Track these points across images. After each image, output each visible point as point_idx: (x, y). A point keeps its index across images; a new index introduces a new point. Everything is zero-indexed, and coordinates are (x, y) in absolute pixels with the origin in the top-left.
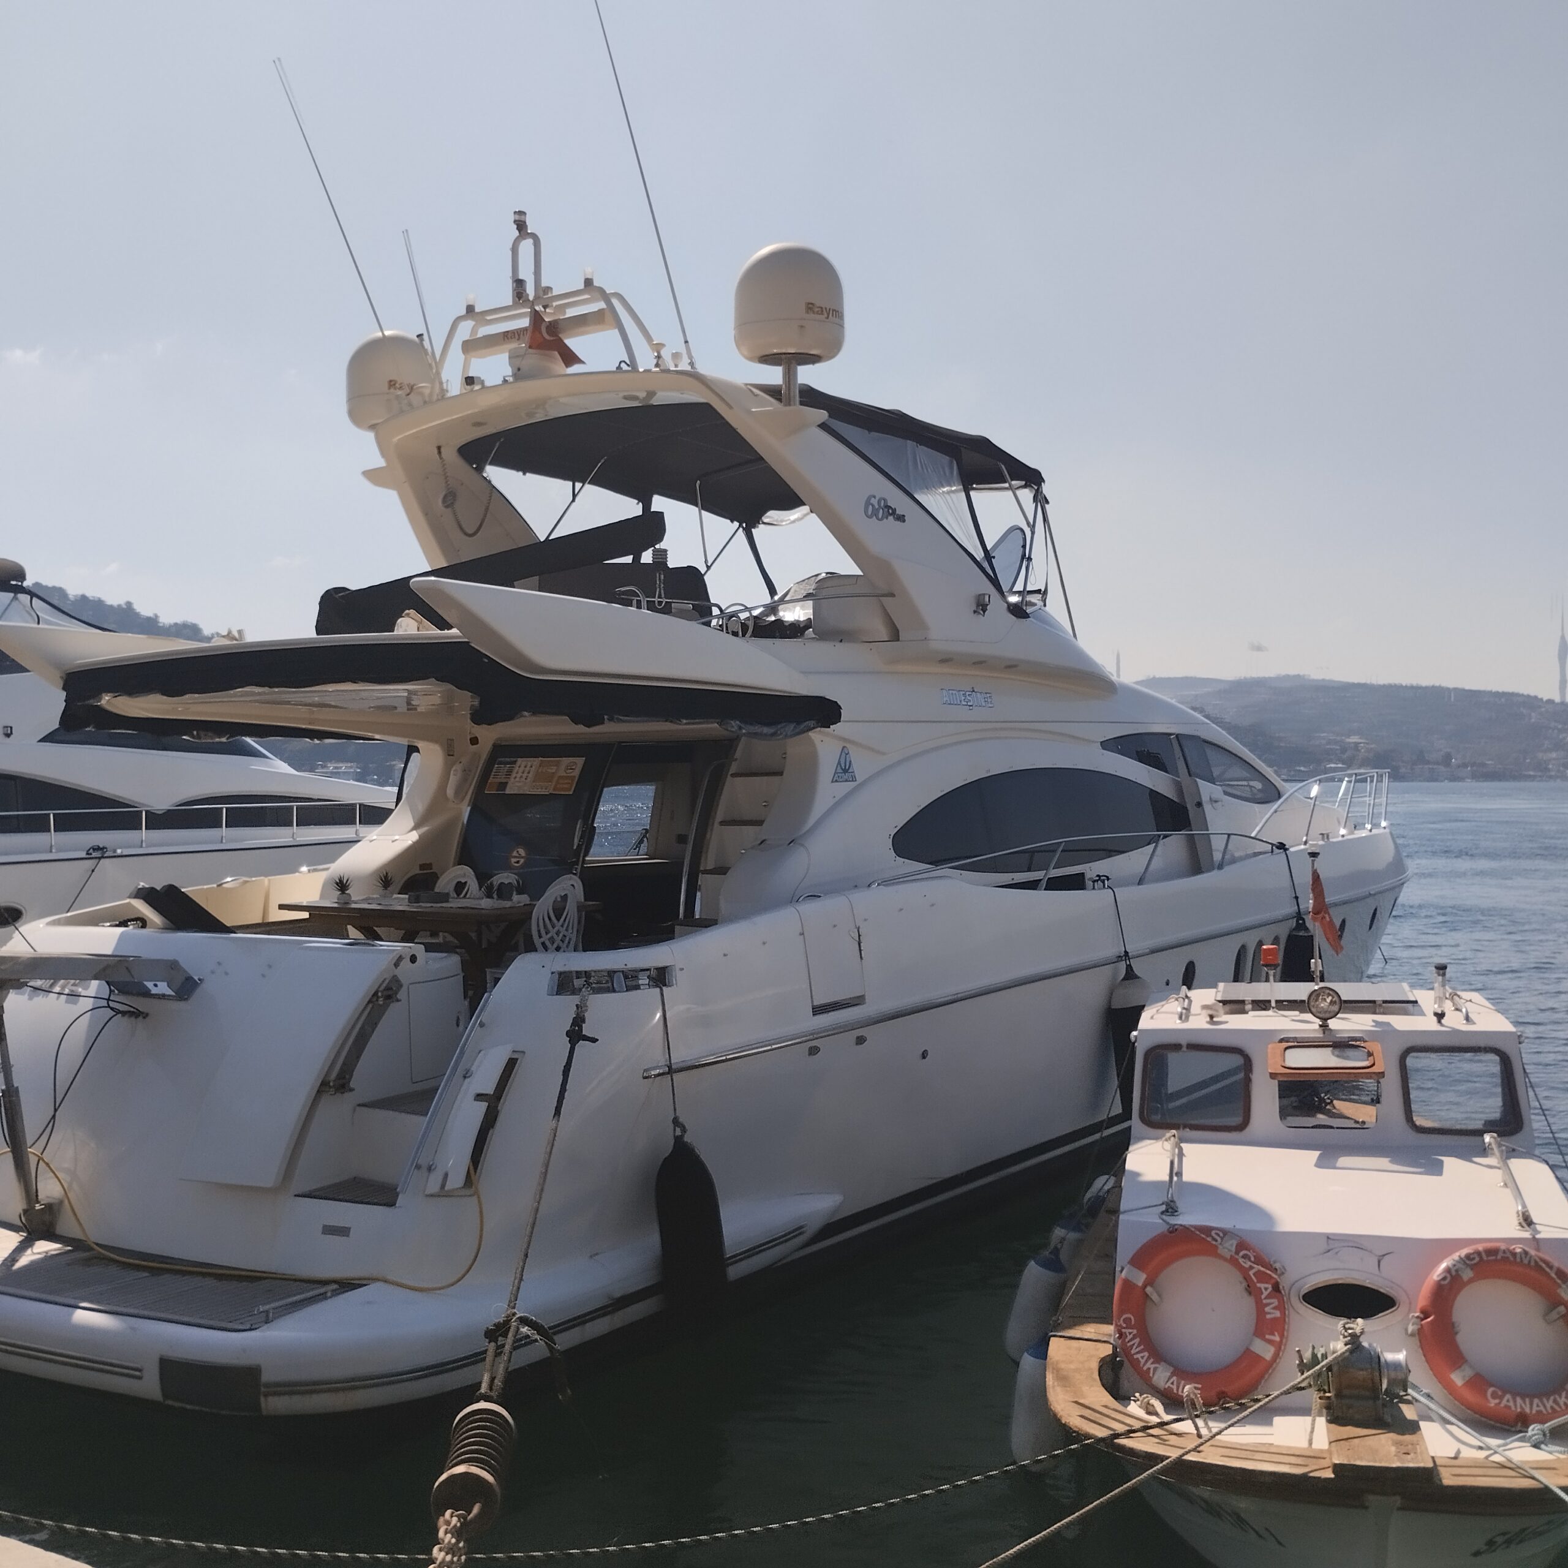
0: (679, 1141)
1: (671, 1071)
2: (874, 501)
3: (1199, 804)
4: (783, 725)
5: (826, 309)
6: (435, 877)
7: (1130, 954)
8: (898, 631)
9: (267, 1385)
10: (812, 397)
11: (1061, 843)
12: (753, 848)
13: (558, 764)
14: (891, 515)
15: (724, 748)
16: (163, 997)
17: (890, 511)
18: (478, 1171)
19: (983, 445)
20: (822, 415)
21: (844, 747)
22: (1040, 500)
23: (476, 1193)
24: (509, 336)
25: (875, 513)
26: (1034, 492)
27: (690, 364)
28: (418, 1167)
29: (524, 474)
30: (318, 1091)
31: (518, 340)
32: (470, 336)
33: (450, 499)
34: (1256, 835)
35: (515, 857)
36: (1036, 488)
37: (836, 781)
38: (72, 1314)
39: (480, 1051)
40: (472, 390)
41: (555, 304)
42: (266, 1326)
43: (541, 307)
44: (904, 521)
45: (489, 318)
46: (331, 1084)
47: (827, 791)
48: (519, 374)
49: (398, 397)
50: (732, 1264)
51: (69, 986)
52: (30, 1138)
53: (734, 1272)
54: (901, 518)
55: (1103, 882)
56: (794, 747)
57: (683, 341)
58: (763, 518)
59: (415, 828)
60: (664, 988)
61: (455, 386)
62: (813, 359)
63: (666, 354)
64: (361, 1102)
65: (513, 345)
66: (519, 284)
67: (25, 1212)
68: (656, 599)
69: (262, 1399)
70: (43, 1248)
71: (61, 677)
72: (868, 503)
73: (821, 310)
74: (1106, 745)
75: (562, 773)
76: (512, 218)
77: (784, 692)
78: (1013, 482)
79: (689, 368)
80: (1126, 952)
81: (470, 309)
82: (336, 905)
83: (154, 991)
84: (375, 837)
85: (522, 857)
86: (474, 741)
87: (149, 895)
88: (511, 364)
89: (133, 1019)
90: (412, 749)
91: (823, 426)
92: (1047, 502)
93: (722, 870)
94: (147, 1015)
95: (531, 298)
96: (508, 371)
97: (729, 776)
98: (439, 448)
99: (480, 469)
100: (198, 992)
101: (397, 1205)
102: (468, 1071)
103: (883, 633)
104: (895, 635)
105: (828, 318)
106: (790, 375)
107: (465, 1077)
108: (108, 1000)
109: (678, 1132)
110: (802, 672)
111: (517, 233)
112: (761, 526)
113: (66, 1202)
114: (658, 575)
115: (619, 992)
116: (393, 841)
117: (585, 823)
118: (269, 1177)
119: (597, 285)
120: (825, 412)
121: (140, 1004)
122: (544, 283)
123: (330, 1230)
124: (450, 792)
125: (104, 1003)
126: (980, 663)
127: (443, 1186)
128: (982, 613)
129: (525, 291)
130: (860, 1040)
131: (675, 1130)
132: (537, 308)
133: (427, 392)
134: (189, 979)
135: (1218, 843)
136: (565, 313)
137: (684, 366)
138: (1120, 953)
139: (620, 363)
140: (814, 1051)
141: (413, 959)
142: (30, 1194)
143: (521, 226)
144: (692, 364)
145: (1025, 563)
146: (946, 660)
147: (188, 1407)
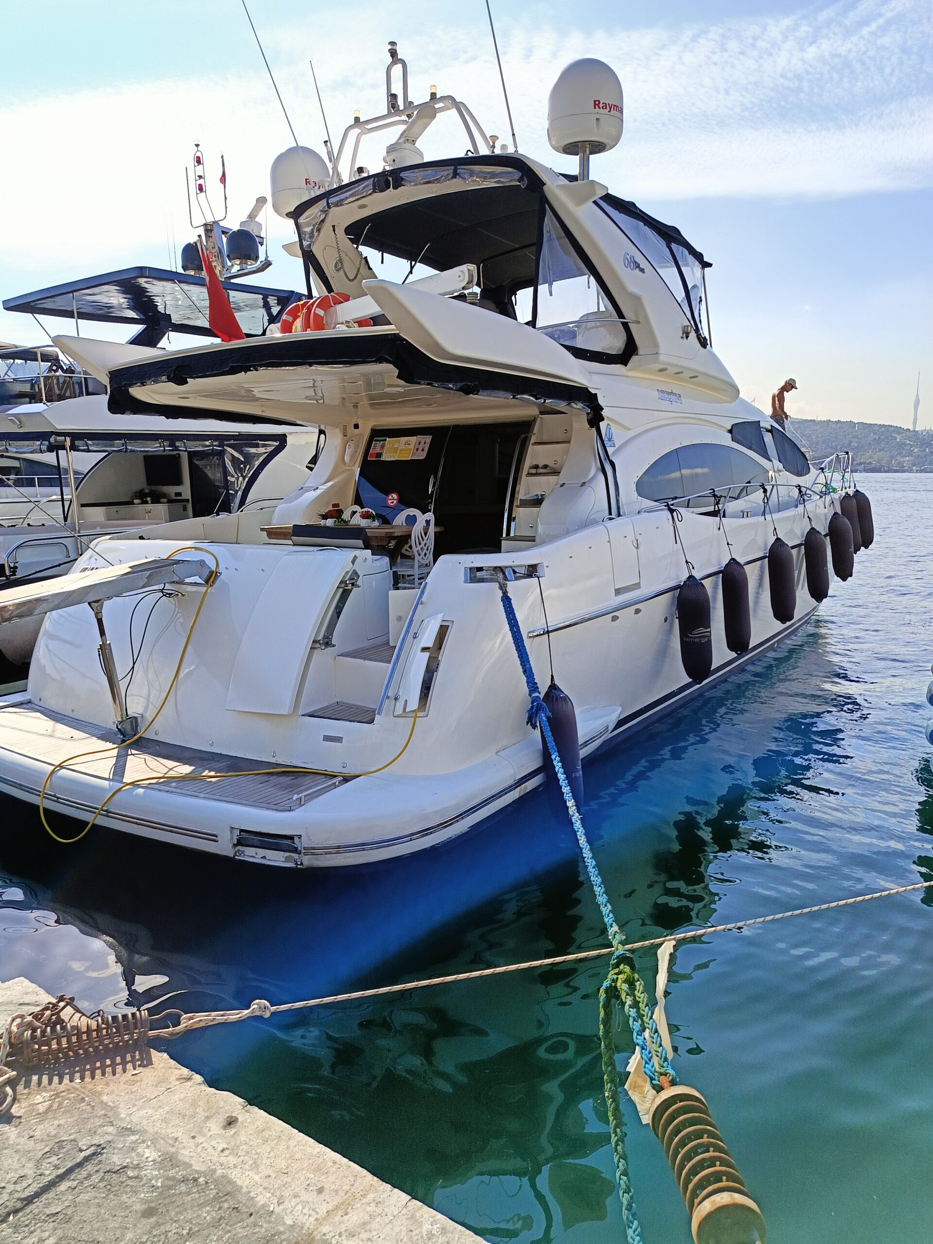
1: (547, 631)
9: (306, 848)
12: (555, 489)
13: (414, 440)
14: (637, 267)
15: (528, 426)
16: (196, 584)
17: (637, 265)
18: (428, 700)
21: (609, 424)
23: (428, 714)
25: (629, 265)
30: (312, 647)
33: (339, 265)
35: (390, 499)
39: (422, 620)
42: (300, 808)
44: (645, 275)
46: (321, 642)
54: (642, 270)
55: (747, 513)
57: (511, 136)
59: (328, 481)
60: (539, 578)
61: (349, 176)
62: (602, 148)
64: (340, 653)
66: (394, 96)
67: (120, 722)
71: (107, 375)
72: (625, 258)
76: (388, 47)
77: (580, 384)
79: (513, 154)
81: (357, 120)
85: (396, 499)
86: (358, 427)
89: (175, 598)
90: (321, 432)
91: (596, 203)
94: (186, 595)
97: (530, 445)
98: (334, 227)
100: (219, 581)
101: (375, 723)
102: (416, 633)
106: (584, 166)
107: (414, 638)
110: (588, 372)
111: (390, 59)
115: (510, 580)
116: (315, 490)
118: (286, 707)
121: (181, 589)
123: (328, 739)
124: (346, 459)
126: (678, 373)
127: (405, 709)
128: (684, 339)
129: (397, 103)
130: (637, 611)
134: (213, 572)
137: (510, 153)
139: (468, 152)
140: (614, 617)
141: (365, 560)
142: (123, 712)
143: (393, 53)
144: (516, 150)
146: (665, 370)
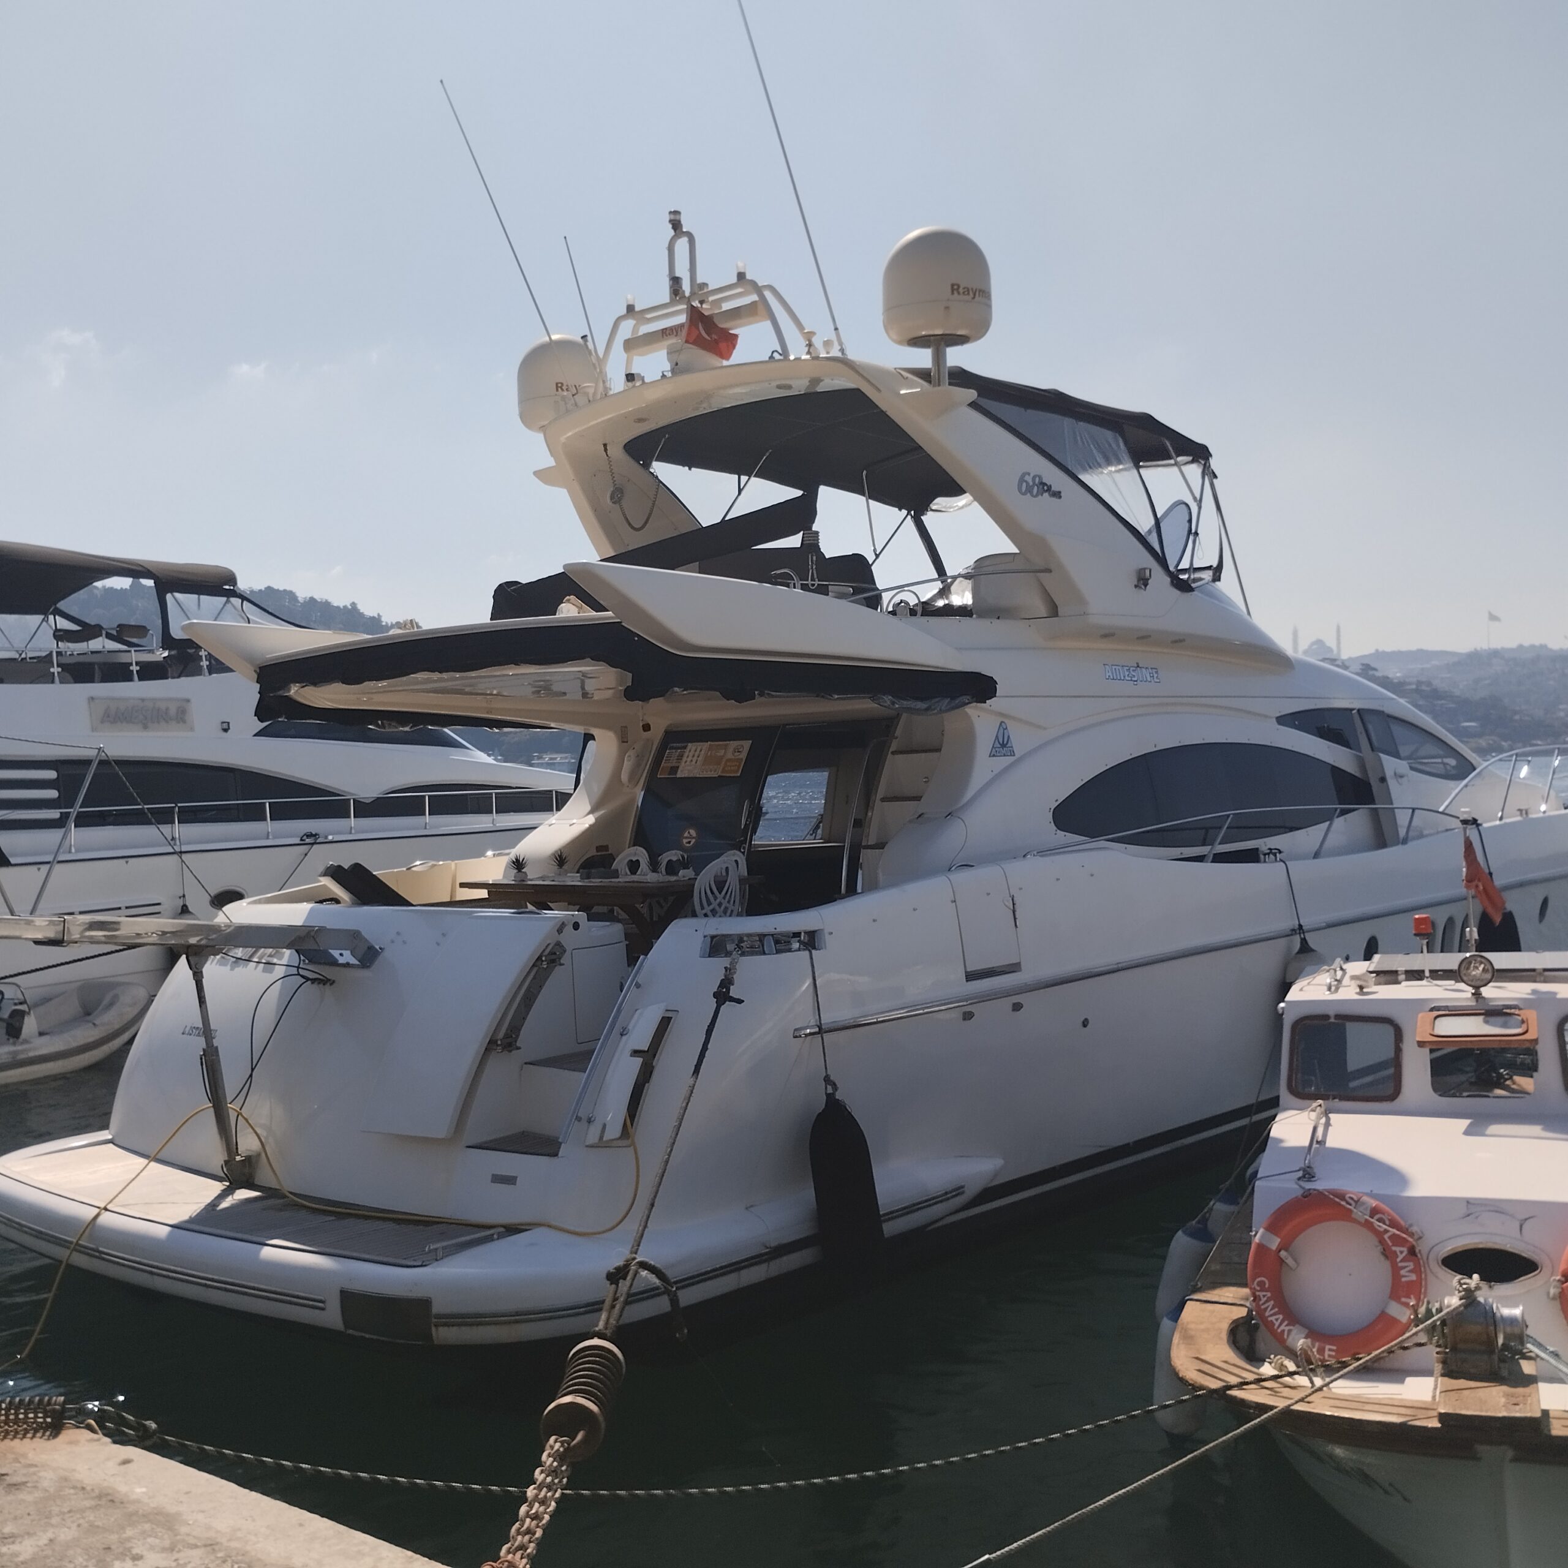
0: (830, 1097)
1: (821, 1031)
2: (1029, 479)
3: (1383, 780)
4: (937, 700)
5: (972, 289)
6: (612, 858)
7: (1304, 928)
8: (1057, 607)
9: (439, 1316)
10: (962, 378)
11: (1228, 816)
12: (910, 821)
13: (726, 747)
14: (1047, 491)
15: (885, 726)
16: (347, 965)
17: (1045, 488)
18: (634, 1124)
19: (1146, 422)
20: (972, 394)
21: (1002, 722)
22: (1209, 473)
23: (633, 1144)
24: (668, 332)
25: (1029, 490)
26: (1202, 467)
27: (840, 350)
28: (579, 1119)
29: (690, 469)
30: (486, 1049)
31: (676, 336)
32: (632, 334)
33: (618, 495)
34: (1445, 809)
35: (686, 838)
36: (1203, 462)
37: (994, 756)
38: (260, 1250)
39: (636, 1010)
40: (634, 386)
41: (711, 299)
42: (436, 1263)
43: (697, 302)
44: (1060, 497)
45: (649, 316)
46: (499, 1042)
47: (984, 766)
48: (677, 369)
49: (563, 398)
50: (885, 1221)
51: (266, 957)
52: (230, 1094)
53: (890, 1229)
54: (1057, 495)
55: (1275, 855)
56: (952, 722)
57: (833, 328)
58: (931, 505)
59: (591, 812)
60: (814, 952)
61: (618, 384)
62: (962, 340)
63: (817, 341)
64: (528, 1061)
65: (672, 341)
66: (675, 281)
67: (226, 1162)
68: (810, 582)
69: (433, 1329)
70: (243, 1194)
71: (255, 671)
72: (1022, 480)
73: (967, 291)
74: (1282, 720)
75: (729, 755)
76: (667, 217)
77: (938, 668)
78: (1180, 459)
79: (839, 354)
80: (1300, 926)
81: (630, 309)
82: (513, 882)
83: (341, 960)
84: (554, 822)
85: (694, 838)
86: (647, 728)
87: (336, 873)
88: (669, 360)
89: (321, 985)
90: (588, 737)
91: (973, 405)
92: (1215, 477)
93: (880, 846)
94: (334, 982)
95: (687, 294)
96: (667, 366)
97: (889, 754)
98: (605, 445)
99: (647, 466)
100: (380, 958)
101: (560, 1154)
102: (624, 1029)
103: (1042, 610)
104: (1054, 611)
105: (974, 298)
106: (939, 358)
107: (622, 1035)
108: (298, 967)
109: (830, 1090)
110: (956, 649)
111: (672, 233)
112: (930, 513)
113: (263, 1155)
114: (810, 557)
115: (769, 954)
116: (571, 825)
117: (752, 802)
118: (441, 1128)
119: (750, 278)
120: (973, 391)
121: (327, 972)
122: (699, 280)
123: (498, 1179)
124: (624, 777)
125: (294, 971)
126: (1144, 637)
127: (601, 1138)
128: (1143, 587)
129: (681, 288)
130: (1017, 1007)
131: (826, 1088)
132: (694, 304)
133: (591, 391)
134: (371, 948)
135: (1402, 818)
136: (721, 308)
137: (835, 352)
138: (1294, 925)
139: (773, 352)
140: (968, 1016)
141: (576, 926)
142: (231, 1148)
143: (676, 225)
144: (842, 350)
145: (1191, 538)
146: (1108, 635)
147: (367, 1336)
